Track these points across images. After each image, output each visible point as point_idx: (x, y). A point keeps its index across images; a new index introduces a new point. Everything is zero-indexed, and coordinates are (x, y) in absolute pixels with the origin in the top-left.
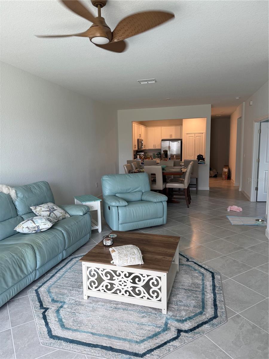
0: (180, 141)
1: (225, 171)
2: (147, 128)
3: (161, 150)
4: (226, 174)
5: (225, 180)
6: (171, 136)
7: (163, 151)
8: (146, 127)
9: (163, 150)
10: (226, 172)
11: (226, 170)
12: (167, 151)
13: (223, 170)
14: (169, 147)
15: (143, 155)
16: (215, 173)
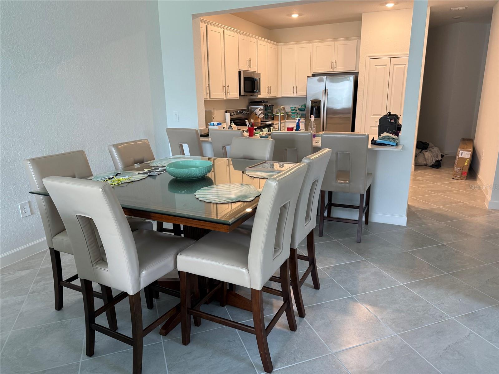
0: (352, 78)
1: (463, 156)
2: (280, 47)
3: (305, 98)
4: (466, 164)
5: (461, 178)
6: (334, 64)
7: (312, 101)
8: (278, 45)
9: (311, 99)
10: (466, 159)
11: (465, 154)
12: (320, 101)
13: (456, 153)
14: (325, 92)
15: (260, 112)
16: (437, 157)
